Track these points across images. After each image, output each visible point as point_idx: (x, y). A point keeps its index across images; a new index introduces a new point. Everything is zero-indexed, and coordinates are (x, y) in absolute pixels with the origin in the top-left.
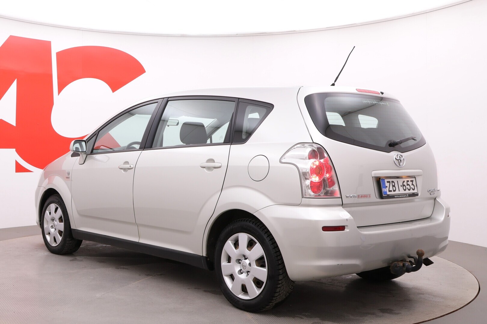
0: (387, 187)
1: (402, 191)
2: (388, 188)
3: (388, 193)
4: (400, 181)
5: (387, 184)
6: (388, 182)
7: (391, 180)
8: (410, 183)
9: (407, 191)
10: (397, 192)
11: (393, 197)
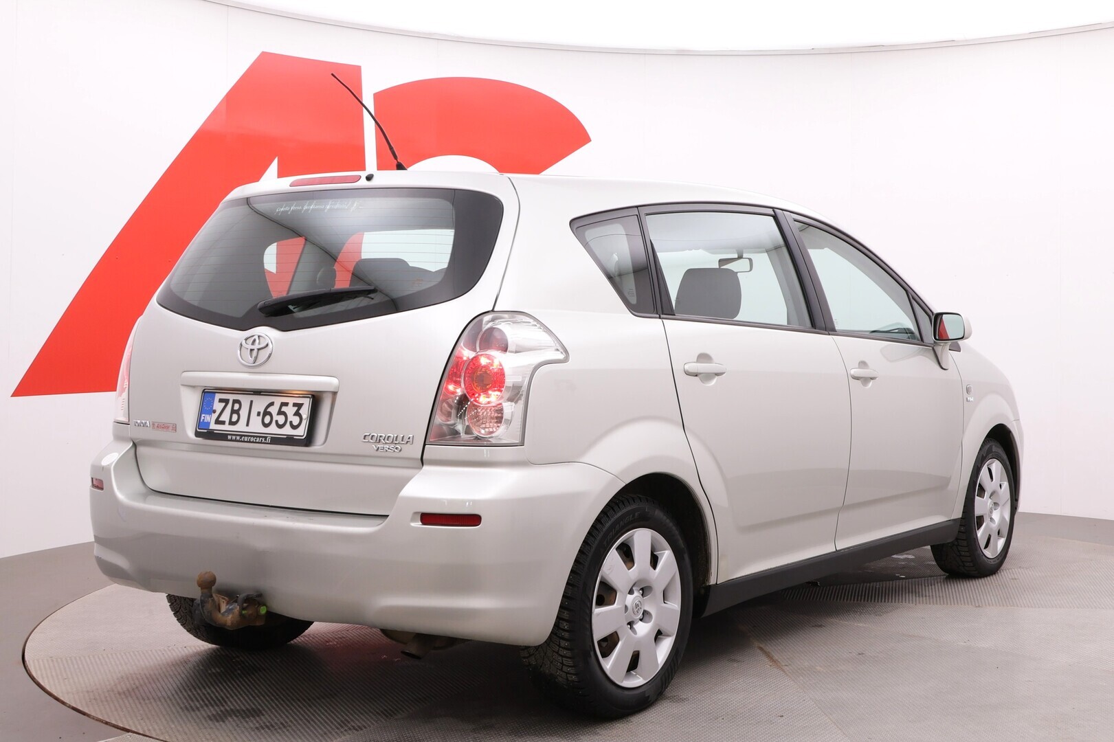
0: (214, 412)
1: (256, 426)
2: (215, 416)
3: (213, 426)
4: (260, 403)
5: (218, 406)
6: (221, 401)
7: (231, 397)
8: (290, 410)
9: (273, 429)
10: (241, 427)
11: (223, 437)
